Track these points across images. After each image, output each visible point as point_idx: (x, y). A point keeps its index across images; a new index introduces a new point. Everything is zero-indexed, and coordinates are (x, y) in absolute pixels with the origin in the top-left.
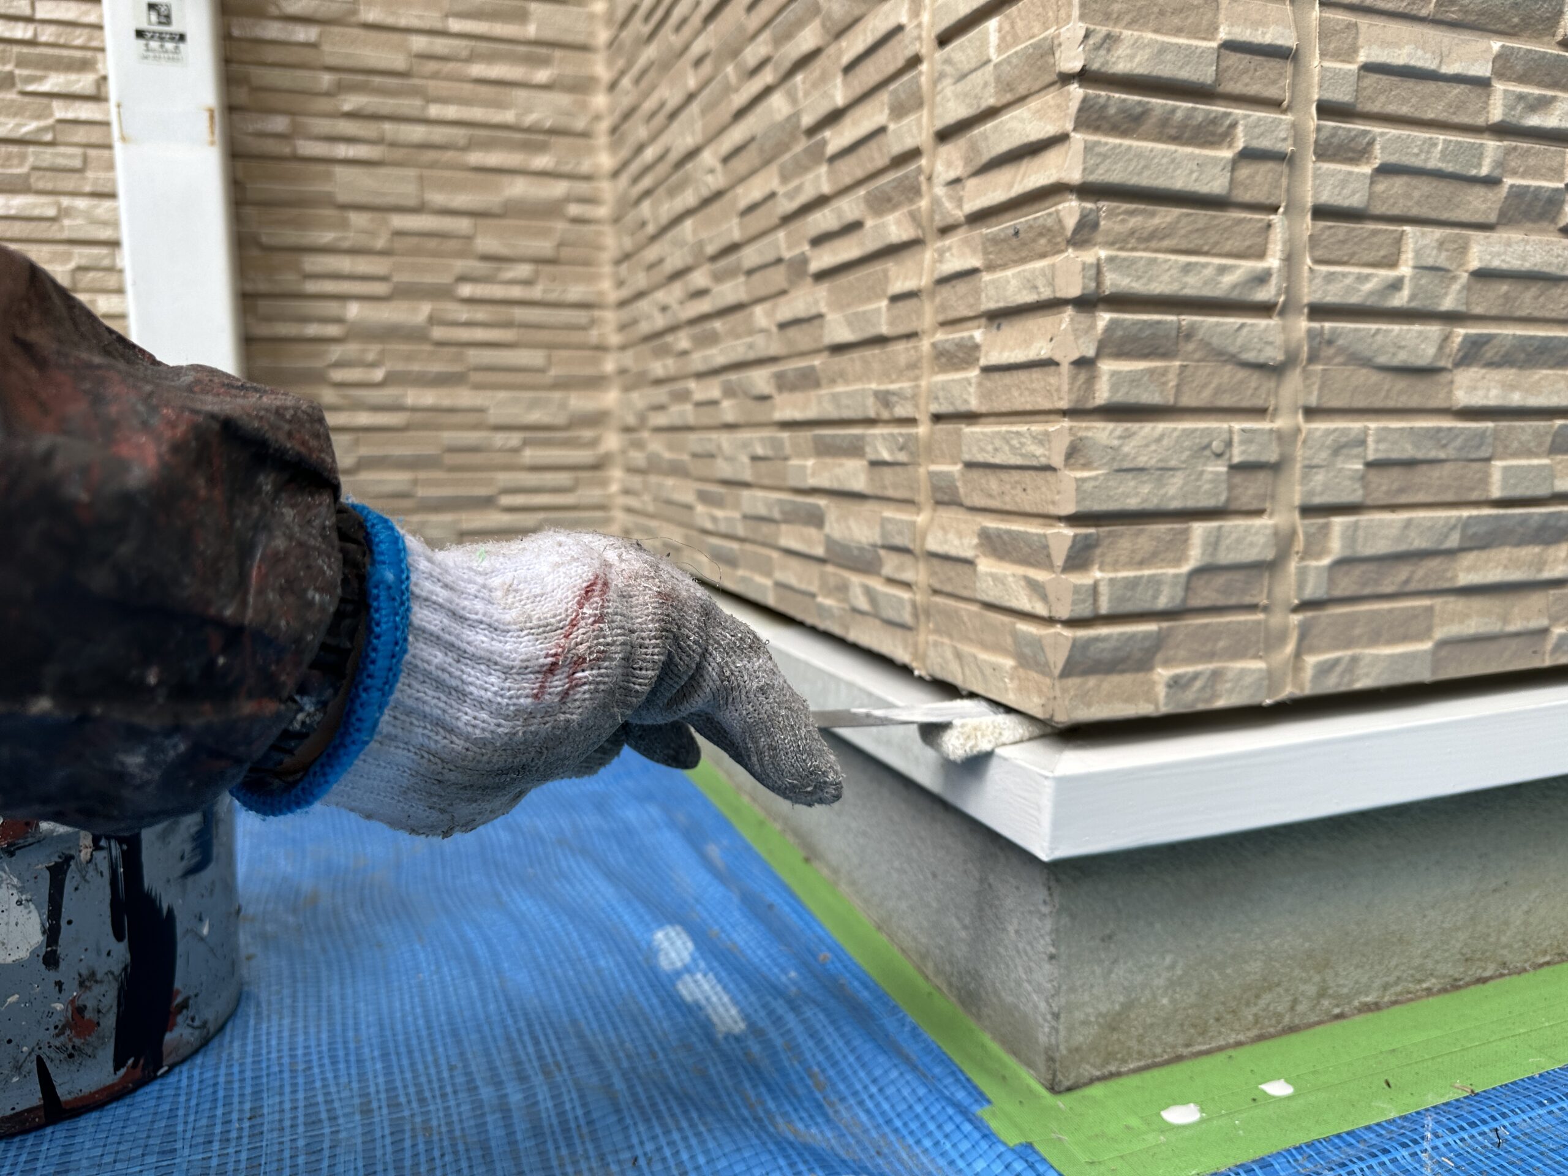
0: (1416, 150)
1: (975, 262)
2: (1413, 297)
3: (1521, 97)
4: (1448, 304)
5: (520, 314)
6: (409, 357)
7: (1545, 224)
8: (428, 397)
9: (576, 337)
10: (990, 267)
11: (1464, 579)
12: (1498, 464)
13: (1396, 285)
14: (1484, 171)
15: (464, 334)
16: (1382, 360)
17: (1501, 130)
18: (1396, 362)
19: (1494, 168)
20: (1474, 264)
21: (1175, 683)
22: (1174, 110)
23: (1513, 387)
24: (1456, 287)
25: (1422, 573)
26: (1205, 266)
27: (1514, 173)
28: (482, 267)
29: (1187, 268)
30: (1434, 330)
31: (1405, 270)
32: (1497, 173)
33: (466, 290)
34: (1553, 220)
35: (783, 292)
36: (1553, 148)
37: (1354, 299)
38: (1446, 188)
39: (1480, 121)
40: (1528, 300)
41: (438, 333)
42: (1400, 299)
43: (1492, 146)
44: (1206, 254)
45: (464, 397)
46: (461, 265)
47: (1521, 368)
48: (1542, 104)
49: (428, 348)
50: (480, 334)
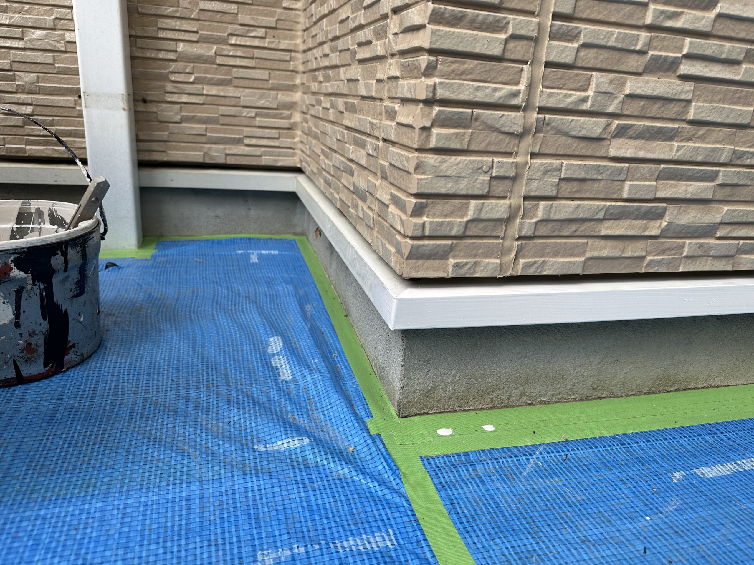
0: (602, 37)
1: (398, 74)
2: (592, 106)
3: (662, 12)
4: (611, 109)
5: (258, 53)
6: (206, 71)
7: (670, 73)
8: (214, 91)
9: (283, 66)
10: (403, 77)
11: (603, 232)
12: (628, 183)
13: (585, 100)
14: (638, 48)
15: (232, 61)
16: (574, 133)
17: (650, 28)
18: (580, 135)
19: (643, 46)
20: (627, 91)
21: (456, 265)
22: (478, 15)
23: (640, 149)
24: (616, 102)
25: (583, 228)
26: (486, 88)
27: (655, 49)
28: (241, 30)
29: (478, 89)
30: (603, 121)
31: (590, 93)
32: (645, 49)
33: (233, 40)
34: (675, 71)
35: (350, 65)
36: (678, 37)
37: (562, 105)
38: (616, 55)
39: (640, 23)
40: (655, 109)
41: (219, 60)
42: (586, 106)
43: (644, 35)
44: (489, 82)
45: (231, 91)
46: (231, 28)
47: (647, 140)
48: (675, 16)
49: (215, 66)
50: (238, 62)
